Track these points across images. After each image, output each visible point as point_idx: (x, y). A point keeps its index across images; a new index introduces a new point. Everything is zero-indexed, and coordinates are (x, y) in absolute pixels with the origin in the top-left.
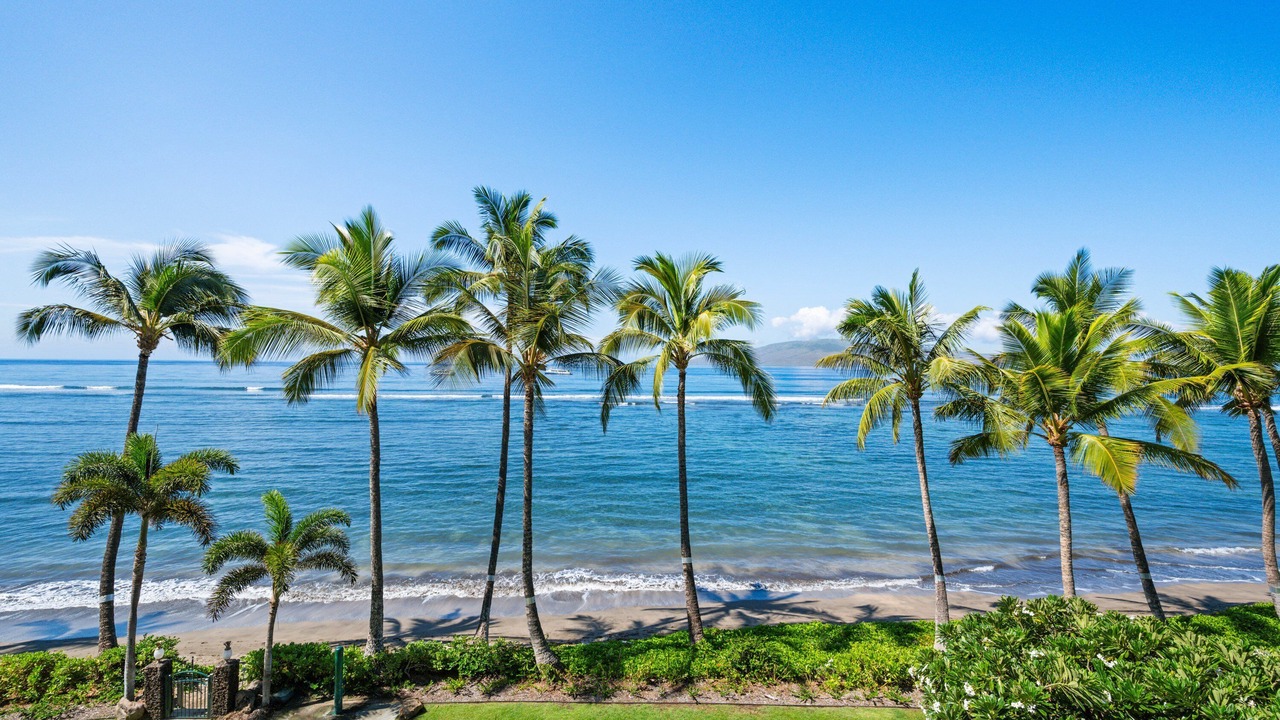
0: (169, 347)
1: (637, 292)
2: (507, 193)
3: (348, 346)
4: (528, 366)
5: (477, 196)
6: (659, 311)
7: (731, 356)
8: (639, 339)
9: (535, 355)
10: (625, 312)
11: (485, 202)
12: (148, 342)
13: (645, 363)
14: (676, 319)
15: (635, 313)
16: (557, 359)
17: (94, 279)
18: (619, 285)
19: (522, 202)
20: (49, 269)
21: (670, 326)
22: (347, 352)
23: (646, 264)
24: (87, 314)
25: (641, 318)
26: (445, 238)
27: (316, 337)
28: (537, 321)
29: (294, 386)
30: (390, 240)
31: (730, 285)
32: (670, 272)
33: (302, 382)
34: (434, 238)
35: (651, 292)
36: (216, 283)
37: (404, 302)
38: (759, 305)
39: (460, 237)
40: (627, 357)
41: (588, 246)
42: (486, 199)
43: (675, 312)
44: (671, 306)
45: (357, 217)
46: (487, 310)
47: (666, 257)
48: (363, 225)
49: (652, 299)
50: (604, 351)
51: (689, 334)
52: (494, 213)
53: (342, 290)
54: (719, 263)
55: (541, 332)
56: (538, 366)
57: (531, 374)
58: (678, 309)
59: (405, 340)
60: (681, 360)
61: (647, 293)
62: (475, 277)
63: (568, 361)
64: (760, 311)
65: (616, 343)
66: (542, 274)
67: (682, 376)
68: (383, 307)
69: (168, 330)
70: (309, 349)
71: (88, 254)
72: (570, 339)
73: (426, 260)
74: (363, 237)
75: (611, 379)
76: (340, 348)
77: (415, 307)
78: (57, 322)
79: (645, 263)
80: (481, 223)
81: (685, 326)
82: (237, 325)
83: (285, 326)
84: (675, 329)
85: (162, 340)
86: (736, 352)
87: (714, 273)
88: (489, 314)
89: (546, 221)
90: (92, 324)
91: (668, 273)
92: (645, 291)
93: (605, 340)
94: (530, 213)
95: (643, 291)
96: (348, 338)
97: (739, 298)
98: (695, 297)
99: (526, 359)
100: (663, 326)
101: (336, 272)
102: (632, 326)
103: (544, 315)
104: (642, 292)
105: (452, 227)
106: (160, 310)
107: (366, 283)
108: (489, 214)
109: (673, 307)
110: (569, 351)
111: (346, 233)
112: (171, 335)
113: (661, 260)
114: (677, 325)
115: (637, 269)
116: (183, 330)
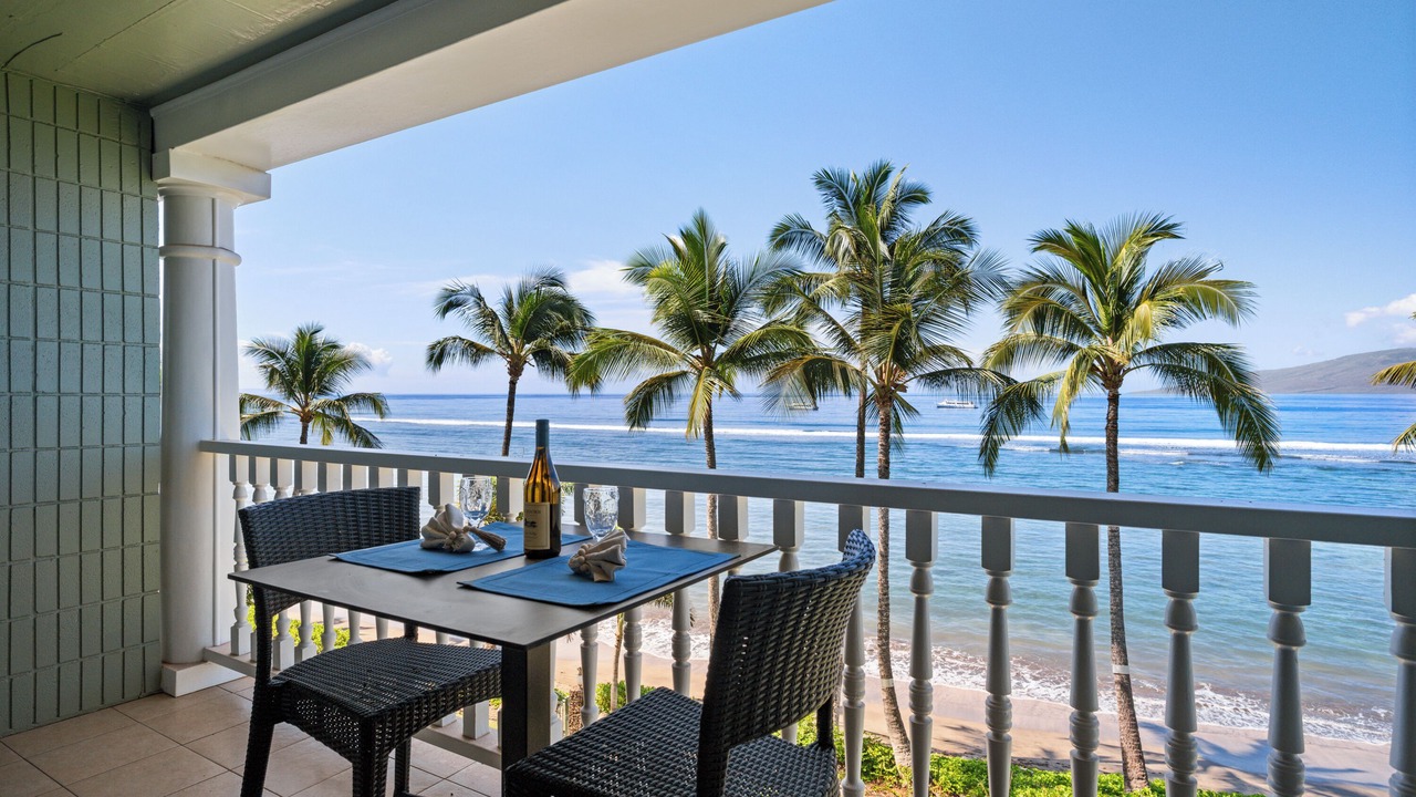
0: (531, 373)
1: (1036, 283)
2: (856, 169)
3: (685, 367)
4: (883, 387)
5: (819, 183)
6: (1074, 306)
7: (1204, 369)
8: (1040, 346)
9: (891, 372)
10: (1014, 311)
11: (830, 187)
12: (516, 370)
13: (1050, 380)
14: (1102, 314)
15: (1029, 312)
16: (922, 377)
17: (476, 310)
18: (1003, 273)
19: (880, 175)
20: (445, 303)
21: (1092, 327)
22: (684, 374)
23: (1051, 242)
24: (472, 344)
25: (1039, 319)
26: (784, 236)
27: (653, 359)
28: (889, 328)
29: (635, 411)
30: (723, 245)
31: (1194, 258)
32: (1091, 249)
33: (642, 408)
34: (773, 237)
35: (1060, 281)
36: (567, 306)
37: (740, 315)
38: (1250, 285)
39: (802, 233)
40: (1022, 372)
41: (970, 224)
42: (830, 183)
43: (1099, 305)
44: (1092, 296)
45: (689, 223)
46: (831, 319)
47: (1084, 226)
48: (695, 231)
49: (1062, 291)
50: (989, 363)
51: (1123, 336)
52: (841, 197)
53: (674, 304)
54: (1174, 225)
55: (896, 343)
56: (896, 386)
57: (887, 397)
58: (1104, 302)
59: (739, 358)
60: (1112, 376)
61: (1053, 282)
62: (820, 279)
63: (935, 378)
64: (1250, 294)
65: (1007, 354)
66: (899, 270)
67: (1114, 400)
68: (717, 322)
69: (531, 356)
70: (647, 372)
71: (472, 287)
72: (937, 351)
73: (764, 261)
74: (698, 244)
75: (999, 402)
76: (677, 370)
77: (752, 320)
78: (452, 353)
79: (1049, 239)
80: (826, 212)
81: (1117, 326)
82: (582, 348)
83: (623, 347)
84: (1099, 329)
85: (526, 366)
86: (1213, 363)
87: (1167, 241)
88: (834, 323)
89: (916, 196)
90: (476, 352)
91: (1085, 249)
92: (1047, 281)
93: (993, 350)
94: (889, 189)
95: (1045, 279)
96: (684, 358)
97: (1211, 277)
98: (1132, 282)
99: (880, 378)
100: (1077, 326)
101: (669, 285)
102: (1026, 330)
103: (898, 319)
104: (1045, 282)
105: (793, 221)
106: (524, 338)
107: (700, 296)
108: (835, 200)
109: (1097, 299)
110: (936, 365)
111: (681, 243)
112: (533, 362)
113: (1075, 231)
114: (1104, 324)
115: (1036, 250)
116: (543, 356)
